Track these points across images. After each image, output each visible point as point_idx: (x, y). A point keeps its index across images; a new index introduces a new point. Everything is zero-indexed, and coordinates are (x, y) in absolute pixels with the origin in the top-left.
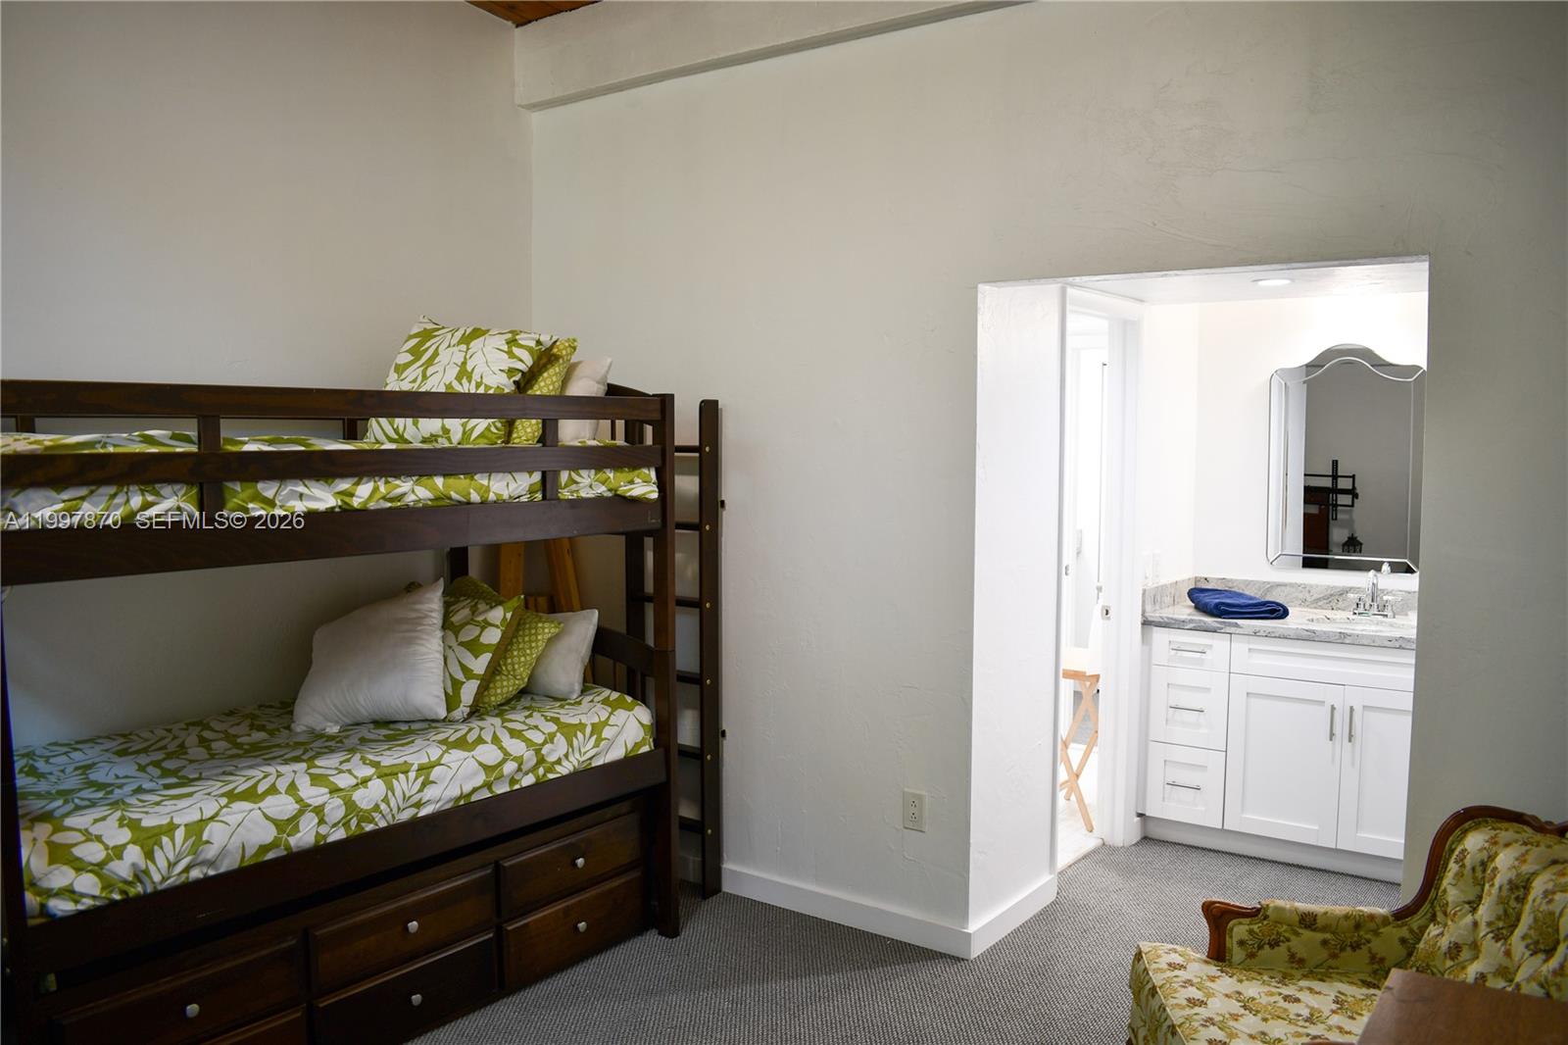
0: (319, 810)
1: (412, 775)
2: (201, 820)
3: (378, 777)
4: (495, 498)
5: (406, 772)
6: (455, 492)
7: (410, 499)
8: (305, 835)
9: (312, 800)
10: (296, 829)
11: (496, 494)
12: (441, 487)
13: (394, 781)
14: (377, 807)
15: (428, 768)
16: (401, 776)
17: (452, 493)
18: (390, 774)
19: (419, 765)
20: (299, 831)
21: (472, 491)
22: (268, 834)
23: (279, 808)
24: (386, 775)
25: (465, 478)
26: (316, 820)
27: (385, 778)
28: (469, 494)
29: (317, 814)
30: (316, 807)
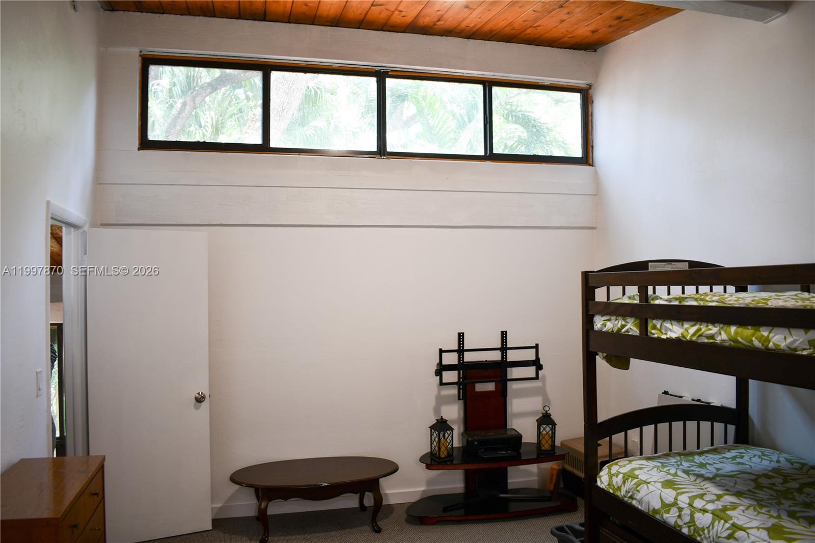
0: (680, 509)
1: (727, 525)
2: (645, 481)
3: (712, 513)
4: (774, 347)
5: (726, 521)
6: (741, 338)
7: (719, 339)
8: (670, 517)
9: (681, 503)
10: (668, 512)
11: (774, 344)
12: (732, 334)
13: (717, 522)
14: (703, 530)
15: (737, 528)
16: (722, 521)
17: (739, 338)
18: (718, 516)
19: (734, 522)
20: (669, 514)
21: (754, 339)
22: (657, 505)
23: (667, 496)
24: (715, 515)
25: (752, 329)
26: (677, 514)
27: (715, 517)
28: (752, 341)
29: (679, 511)
30: (679, 507)
